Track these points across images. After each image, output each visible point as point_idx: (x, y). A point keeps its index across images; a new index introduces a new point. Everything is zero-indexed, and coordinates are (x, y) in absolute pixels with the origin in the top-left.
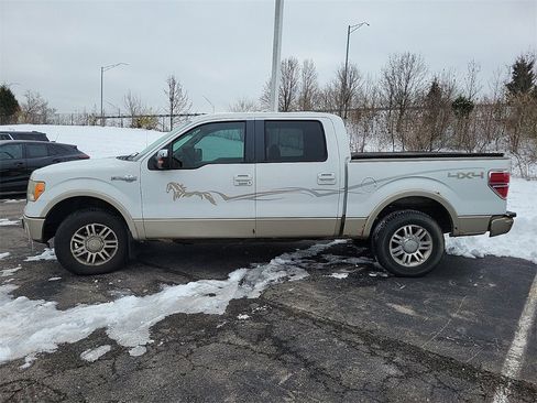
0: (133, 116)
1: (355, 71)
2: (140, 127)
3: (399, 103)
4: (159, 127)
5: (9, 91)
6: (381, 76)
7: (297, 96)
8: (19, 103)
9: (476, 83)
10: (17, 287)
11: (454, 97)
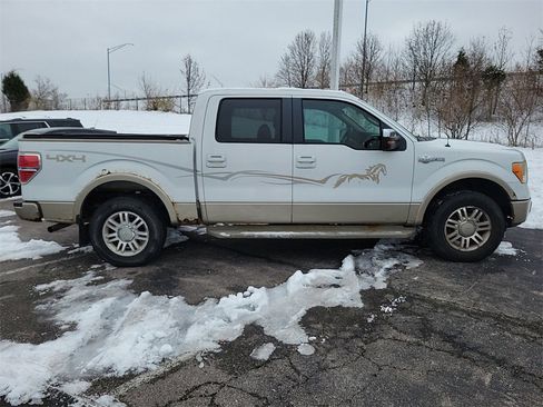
0: (149, 98)
1: (376, 42)
2: (156, 109)
3: (425, 74)
4: (176, 108)
5: (18, 77)
6: (404, 46)
7: (315, 71)
8: (30, 89)
9: (507, 51)
10: (131, 282)
11: (485, 66)
